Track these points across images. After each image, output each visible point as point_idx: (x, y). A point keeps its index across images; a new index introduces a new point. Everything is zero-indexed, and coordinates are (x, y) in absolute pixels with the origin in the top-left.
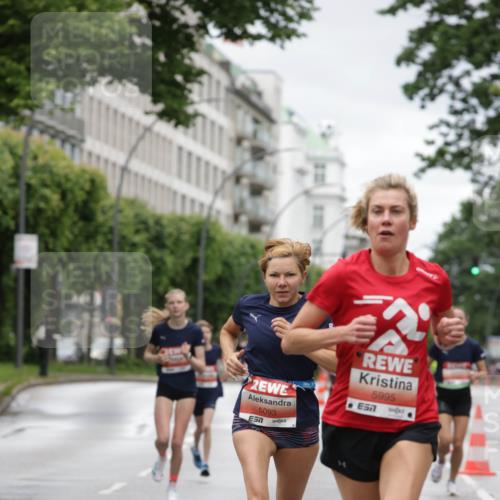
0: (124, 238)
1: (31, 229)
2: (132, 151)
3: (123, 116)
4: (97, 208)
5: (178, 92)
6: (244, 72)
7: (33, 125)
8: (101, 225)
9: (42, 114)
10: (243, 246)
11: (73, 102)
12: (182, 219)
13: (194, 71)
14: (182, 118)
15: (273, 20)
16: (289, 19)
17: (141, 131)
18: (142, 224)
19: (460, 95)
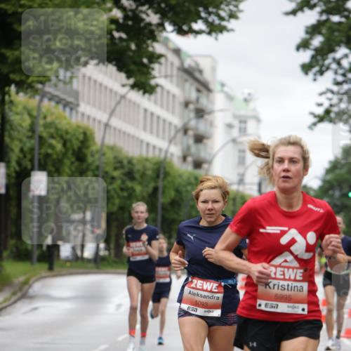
0: (107, 173)
1: (42, 167)
2: (112, 113)
3: (106, 88)
4: (88, 152)
5: (145, 70)
6: (190, 56)
7: (44, 95)
8: (91, 164)
9: (50, 87)
10: (189, 178)
11: (71, 78)
12: (147, 160)
13: (155, 56)
14: (148, 88)
15: (210, 20)
16: (222, 19)
17: (118, 98)
18: (119, 163)
19: (341, 71)
